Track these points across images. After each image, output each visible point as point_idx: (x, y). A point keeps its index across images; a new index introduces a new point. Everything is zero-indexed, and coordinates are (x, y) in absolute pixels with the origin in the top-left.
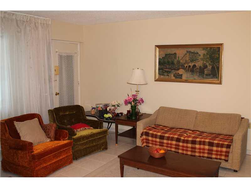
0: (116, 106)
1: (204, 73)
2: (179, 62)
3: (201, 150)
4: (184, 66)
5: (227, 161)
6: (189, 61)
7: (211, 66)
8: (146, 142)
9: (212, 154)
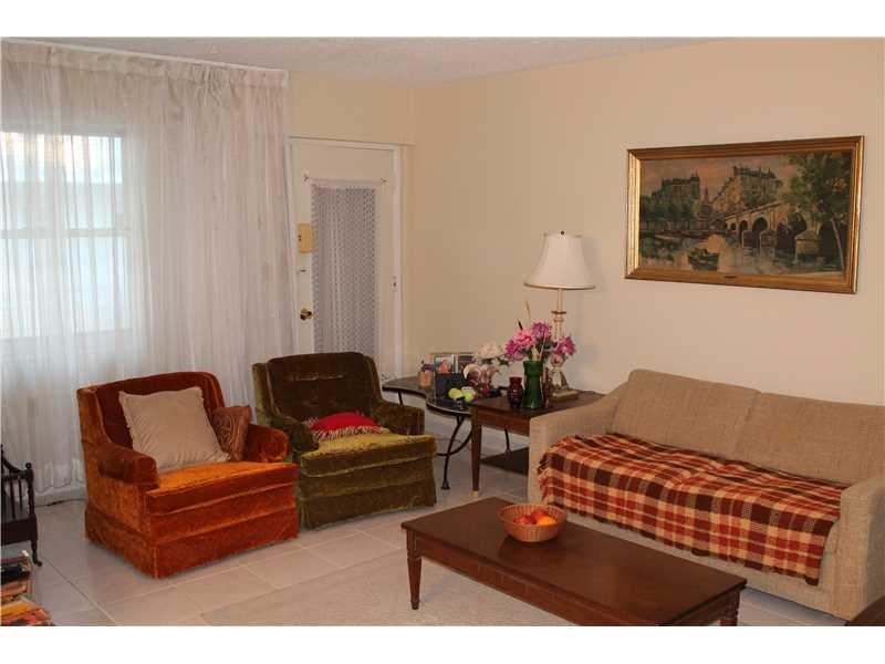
0: (496, 363)
1: (794, 248)
2: (706, 209)
3: (727, 533)
4: (726, 226)
5: (813, 582)
6: (743, 205)
7: (819, 225)
8: (556, 492)
9: (762, 551)
